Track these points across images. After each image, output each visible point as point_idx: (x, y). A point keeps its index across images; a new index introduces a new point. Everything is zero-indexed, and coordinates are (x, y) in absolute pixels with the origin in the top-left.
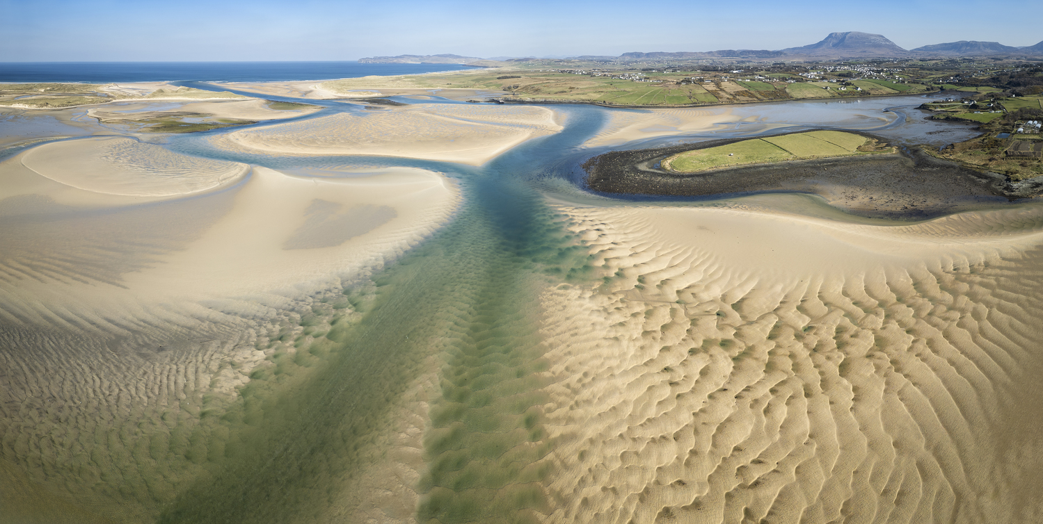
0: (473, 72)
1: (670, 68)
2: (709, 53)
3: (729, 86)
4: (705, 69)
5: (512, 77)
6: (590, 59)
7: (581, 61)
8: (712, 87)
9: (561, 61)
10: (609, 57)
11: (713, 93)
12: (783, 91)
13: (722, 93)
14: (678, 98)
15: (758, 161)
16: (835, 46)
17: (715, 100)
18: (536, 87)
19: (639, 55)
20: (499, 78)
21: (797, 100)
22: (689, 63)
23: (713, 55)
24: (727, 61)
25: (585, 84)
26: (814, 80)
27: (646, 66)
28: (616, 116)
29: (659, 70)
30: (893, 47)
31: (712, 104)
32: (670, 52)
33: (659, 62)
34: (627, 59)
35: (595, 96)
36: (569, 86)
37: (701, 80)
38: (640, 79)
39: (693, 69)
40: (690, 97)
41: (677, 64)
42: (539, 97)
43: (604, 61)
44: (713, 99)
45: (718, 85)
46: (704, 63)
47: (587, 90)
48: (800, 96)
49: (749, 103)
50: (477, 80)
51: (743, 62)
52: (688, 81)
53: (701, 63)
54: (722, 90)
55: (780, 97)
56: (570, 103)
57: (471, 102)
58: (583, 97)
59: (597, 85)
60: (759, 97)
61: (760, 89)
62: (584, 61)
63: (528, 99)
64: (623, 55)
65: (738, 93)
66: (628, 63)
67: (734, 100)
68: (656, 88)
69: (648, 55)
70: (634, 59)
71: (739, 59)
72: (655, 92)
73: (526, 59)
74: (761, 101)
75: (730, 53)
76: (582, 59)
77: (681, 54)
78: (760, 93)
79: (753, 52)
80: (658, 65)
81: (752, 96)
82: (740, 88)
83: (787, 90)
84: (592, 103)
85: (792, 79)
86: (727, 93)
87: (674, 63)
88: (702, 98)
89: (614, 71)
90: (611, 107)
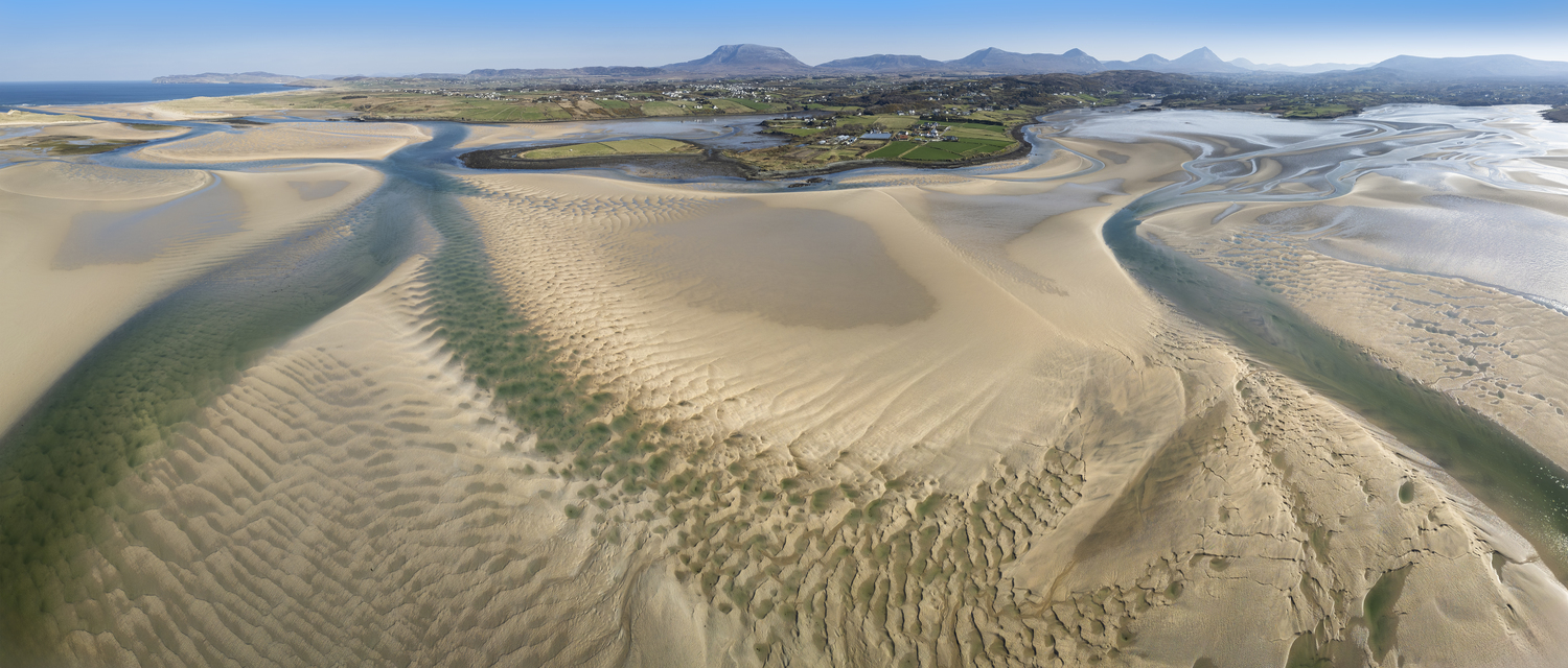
0: (304, 92)
1: (527, 87)
2: (574, 70)
3: (584, 104)
4: (566, 88)
5: (358, 97)
6: (434, 78)
7: (423, 80)
8: (568, 105)
9: (401, 80)
10: (456, 75)
11: (567, 110)
12: (638, 109)
13: (577, 111)
14: (533, 115)
15: (588, 154)
16: (725, 61)
17: (569, 117)
18: (390, 106)
19: (490, 72)
20: (344, 98)
21: (650, 117)
22: (549, 82)
23: (579, 73)
24: (594, 79)
25: (439, 102)
26: (674, 99)
27: (500, 85)
28: (476, 130)
29: (516, 90)
30: (793, 62)
31: (566, 120)
32: (527, 69)
33: (515, 80)
34: (477, 77)
35: (453, 114)
36: (424, 104)
37: (558, 99)
38: (496, 98)
39: (553, 88)
40: (545, 114)
41: (536, 83)
42: (398, 116)
43: (452, 80)
44: (567, 115)
45: (574, 103)
46: (568, 81)
47: (444, 108)
48: (653, 114)
49: (601, 119)
50: (321, 101)
51: (612, 81)
52: (544, 100)
53: (563, 81)
54: (577, 108)
55: (634, 114)
56: (430, 120)
57: (330, 120)
58: (441, 115)
59: (453, 103)
60: (612, 114)
61: (616, 108)
62: (427, 79)
63: (388, 117)
64: (472, 72)
65: (592, 111)
66: (479, 82)
67: (587, 117)
68: (512, 105)
69: (501, 72)
70: (486, 78)
71: (609, 77)
72: (511, 109)
73: (358, 78)
74: (613, 118)
75: (599, 70)
76: (424, 77)
77: (541, 71)
78: (614, 111)
79: (626, 69)
80: (513, 84)
81: (605, 113)
82: (596, 106)
83: (642, 108)
84: (451, 120)
85: (651, 97)
86: (581, 110)
87: (532, 82)
88: (557, 115)
89: (465, 90)
90: (470, 123)
